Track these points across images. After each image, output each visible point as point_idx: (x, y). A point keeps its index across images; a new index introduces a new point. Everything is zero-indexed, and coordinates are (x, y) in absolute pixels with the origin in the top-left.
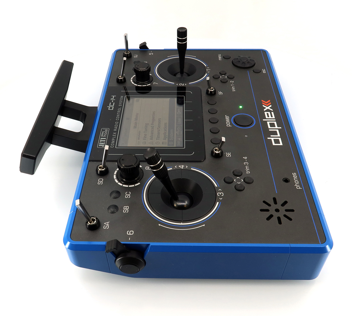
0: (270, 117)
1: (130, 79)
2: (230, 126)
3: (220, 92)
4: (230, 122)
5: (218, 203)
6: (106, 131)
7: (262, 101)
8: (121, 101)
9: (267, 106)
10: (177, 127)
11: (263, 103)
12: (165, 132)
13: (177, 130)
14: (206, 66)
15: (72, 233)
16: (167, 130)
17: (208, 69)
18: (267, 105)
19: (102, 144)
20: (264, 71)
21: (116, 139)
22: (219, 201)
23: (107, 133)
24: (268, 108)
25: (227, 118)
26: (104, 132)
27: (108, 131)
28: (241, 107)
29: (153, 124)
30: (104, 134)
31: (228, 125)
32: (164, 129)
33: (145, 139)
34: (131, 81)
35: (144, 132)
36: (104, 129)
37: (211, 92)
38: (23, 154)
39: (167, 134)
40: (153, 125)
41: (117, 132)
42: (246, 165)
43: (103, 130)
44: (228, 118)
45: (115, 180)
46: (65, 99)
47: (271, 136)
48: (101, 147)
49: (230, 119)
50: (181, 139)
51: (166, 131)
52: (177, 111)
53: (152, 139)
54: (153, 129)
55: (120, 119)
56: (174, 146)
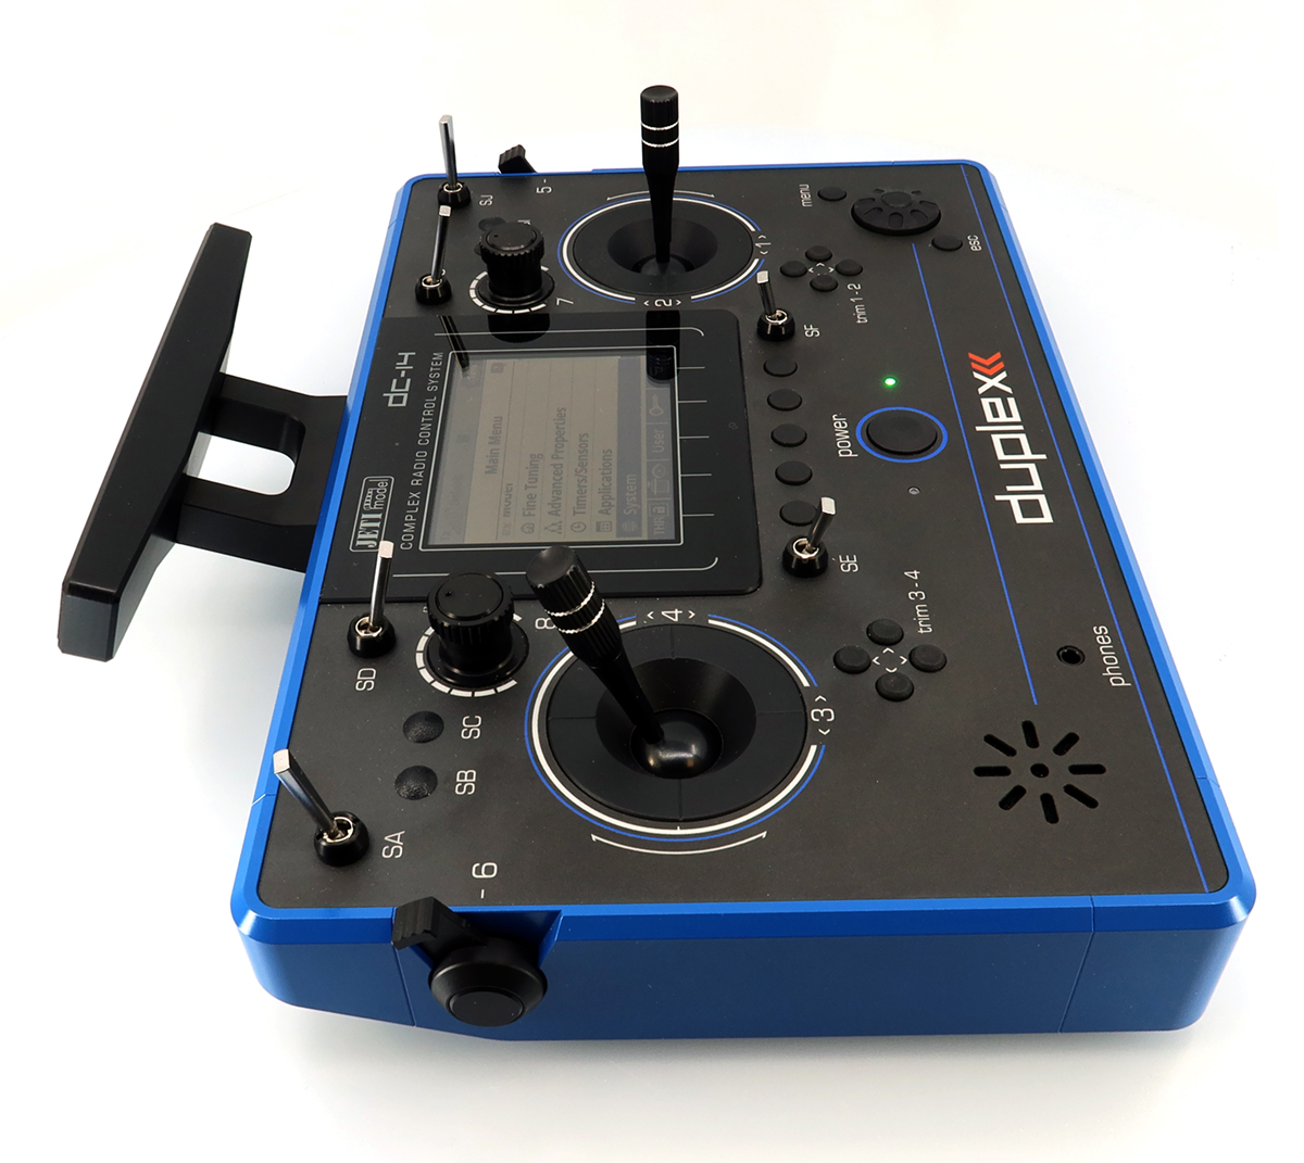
0: (1001, 418)
1: (469, 289)
2: (850, 455)
3: (808, 327)
4: (852, 439)
5: (813, 748)
6: (382, 485)
7: (971, 356)
8: (434, 372)
10: (650, 466)
11: (974, 365)
12: (607, 484)
13: (650, 478)
14: (753, 229)
15: (263, 879)
16: (614, 476)
17: (762, 240)
18: (991, 372)
20: (975, 244)
21: (419, 517)
22: (819, 740)
23: (387, 494)
24: (995, 382)
25: (840, 425)
26: (375, 493)
27: (388, 488)
28: (890, 382)
29: (560, 455)
30: (374, 500)
31: (845, 450)
32: (603, 474)
33: (530, 515)
34: (473, 294)
35: (526, 487)
36: (373, 479)
37: (776, 327)
38: (71, 586)
39: (614, 493)
40: (558, 458)
41: (423, 489)
42: (917, 600)
44: (843, 425)
45: (421, 671)
46: (221, 371)
47: (1009, 488)
49: (851, 430)
50: (666, 510)
51: (609, 479)
52: (649, 405)
53: (556, 513)
54: (558, 474)
55: (432, 439)
56: (640, 536)
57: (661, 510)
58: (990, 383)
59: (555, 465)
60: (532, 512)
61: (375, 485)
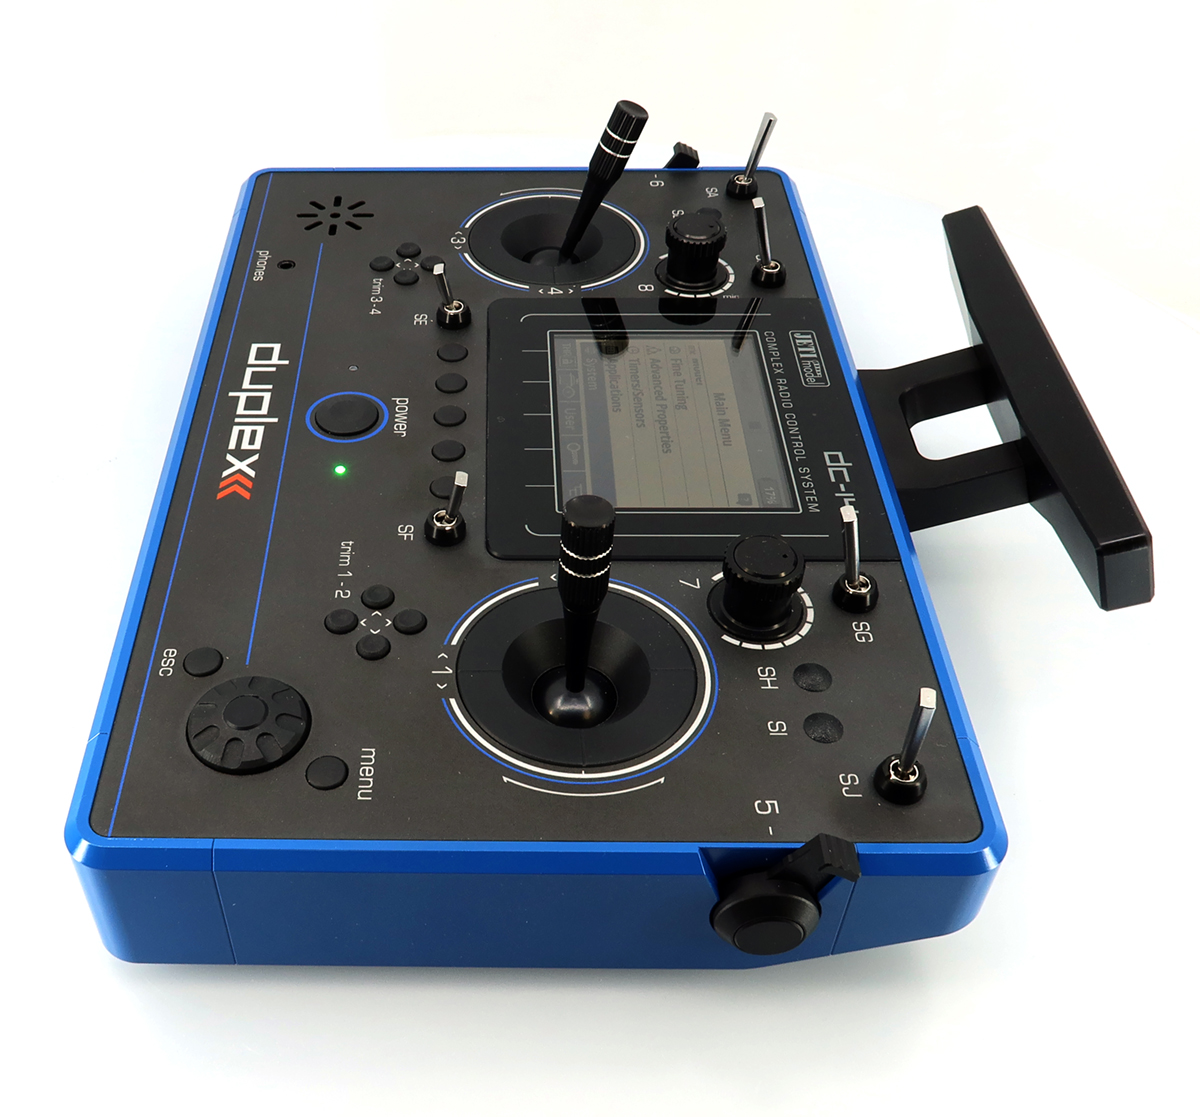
0: (249, 431)
2: (398, 399)
3: (409, 537)
4: (393, 414)
6: (811, 379)
7: (247, 495)
9: (240, 471)
11: (249, 484)
12: (614, 383)
13: (576, 387)
16: (608, 391)
18: (238, 477)
19: (805, 342)
20: (169, 659)
21: (768, 356)
23: (804, 373)
24: (239, 465)
25: (401, 426)
26: (814, 373)
27: (805, 378)
28: (340, 470)
29: (659, 408)
30: (813, 367)
31: (402, 404)
32: (618, 391)
33: (676, 360)
35: (684, 381)
36: (821, 385)
37: (441, 531)
39: (607, 375)
40: (661, 406)
41: (774, 377)
42: (377, 297)
43: (823, 379)
44: (398, 427)
47: (274, 369)
48: (802, 334)
49: (392, 422)
50: (561, 362)
51: (612, 386)
52: (581, 454)
53: (654, 362)
54: (659, 391)
55: (784, 421)
56: (581, 344)
57: (566, 362)
58: (242, 466)
59: (663, 399)
60: (674, 362)
61: (818, 380)
